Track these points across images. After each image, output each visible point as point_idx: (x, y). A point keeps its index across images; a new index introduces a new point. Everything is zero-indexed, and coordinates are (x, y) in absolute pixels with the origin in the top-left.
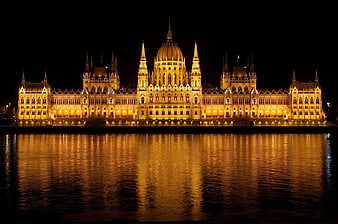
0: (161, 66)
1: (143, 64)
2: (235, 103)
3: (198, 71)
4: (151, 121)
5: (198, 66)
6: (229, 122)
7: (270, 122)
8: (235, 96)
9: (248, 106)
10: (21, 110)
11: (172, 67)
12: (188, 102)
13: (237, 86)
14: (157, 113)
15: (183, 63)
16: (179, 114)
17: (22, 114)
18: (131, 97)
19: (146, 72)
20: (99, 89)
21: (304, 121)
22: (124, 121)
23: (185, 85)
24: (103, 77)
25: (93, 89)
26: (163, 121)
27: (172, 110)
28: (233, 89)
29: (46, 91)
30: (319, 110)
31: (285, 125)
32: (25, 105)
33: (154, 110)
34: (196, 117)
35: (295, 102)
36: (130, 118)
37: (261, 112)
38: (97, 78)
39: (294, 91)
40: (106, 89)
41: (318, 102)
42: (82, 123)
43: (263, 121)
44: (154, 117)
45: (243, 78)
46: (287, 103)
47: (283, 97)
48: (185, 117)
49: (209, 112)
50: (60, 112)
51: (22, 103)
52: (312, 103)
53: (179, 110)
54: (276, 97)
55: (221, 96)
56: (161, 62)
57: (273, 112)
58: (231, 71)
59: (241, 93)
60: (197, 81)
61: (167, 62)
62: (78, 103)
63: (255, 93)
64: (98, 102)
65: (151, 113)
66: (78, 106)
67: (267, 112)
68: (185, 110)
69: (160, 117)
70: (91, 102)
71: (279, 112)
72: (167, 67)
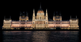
0: (38, 15)
1: (34, 14)
2: (56, 23)
3: (47, 16)
4: (36, 28)
5: (47, 15)
6: (55, 28)
7: (65, 28)
8: (56, 22)
9: (59, 24)
10: (4, 25)
11: (41, 15)
12: (45, 23)
13: (57, 19)
14: (37, 26)
15: (44, 14)
16: (42, 26)
17: (4, 26)
18: (31, 22)
19: (35, 16)
20: (23, 20)
21: (73, 28)
22: (29, 28)
23: (44, 19)
24: (24, 17)
25: (22, 20)
26: (39, 28)
27: (41, 25)
28: (56, 20)
29: (10, 21)
30: (77, 25)
31: (69, 29)
32: (5, 24)
33: (37, 25)
34: (47, 27)
35: (71, 23)
36: (31, 27)
37: (63, 26)
38: (23, 17)
39: (71, 21)
40: (25, 20)
41: (77, 23)
42: (19, 28)
43: (63, 28)
44: (36, 27)
45: (58, 17)
46: (69, 23)
47: (68, 22)
48: (44, 27)
49: (50, 26)
50: (14, 26)
51: (5, 23)
52: (75, 23)
53: (42, 25)
54: (66, 22)
55: (53, 22)
56: (38, 14)
57: (66, 26)
58: (55, 16)
59: (58, 21)
60: (47, 18)
61: (40, 14)
62: (18, 23)
63: (61, 21)
64: (23, 23)
65: (36, 26)
66: (18, 24)
67: (64, 26)
68: (44, 25)
69: (38, 27)
70: (21, 23)
71: (67, 26)
72: (40, 15)
